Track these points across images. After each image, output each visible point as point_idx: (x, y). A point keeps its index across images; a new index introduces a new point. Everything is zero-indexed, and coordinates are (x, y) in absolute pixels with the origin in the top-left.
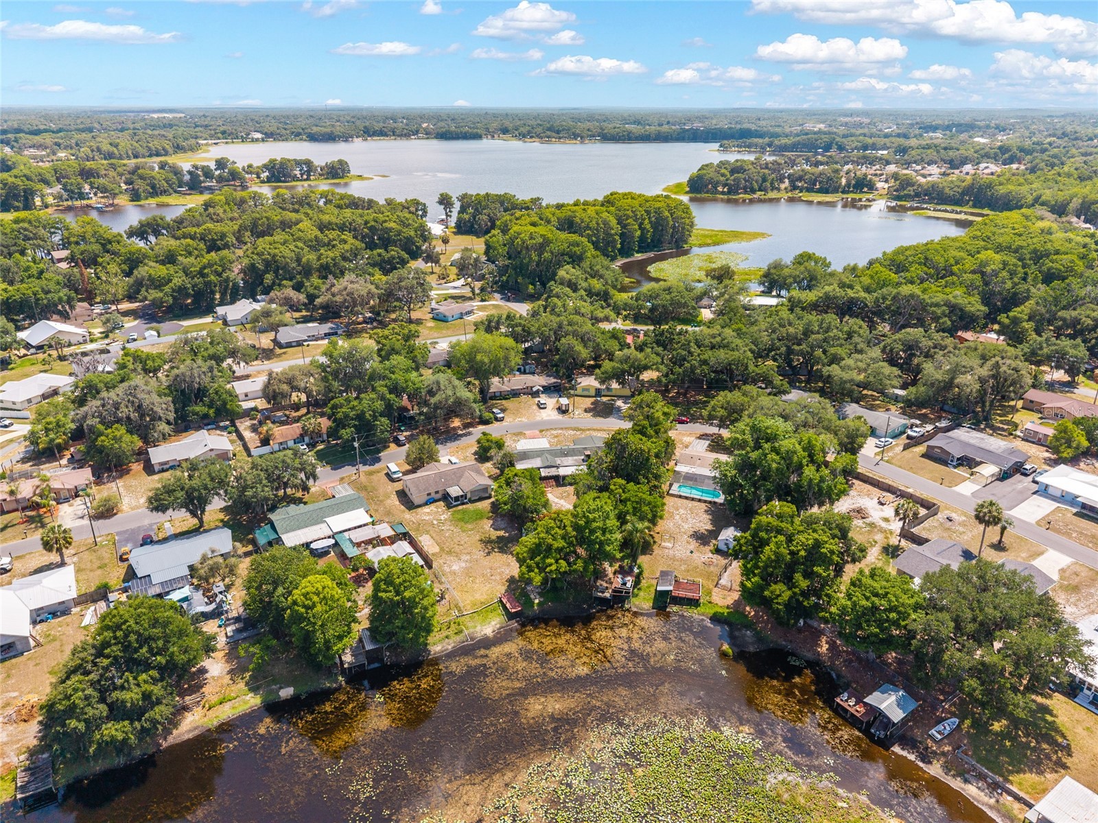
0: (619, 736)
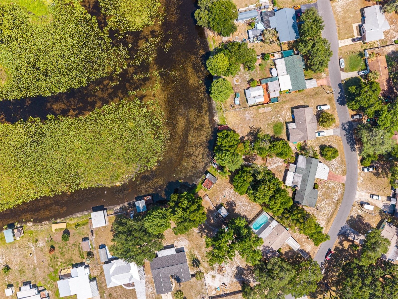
0: (164, 137)
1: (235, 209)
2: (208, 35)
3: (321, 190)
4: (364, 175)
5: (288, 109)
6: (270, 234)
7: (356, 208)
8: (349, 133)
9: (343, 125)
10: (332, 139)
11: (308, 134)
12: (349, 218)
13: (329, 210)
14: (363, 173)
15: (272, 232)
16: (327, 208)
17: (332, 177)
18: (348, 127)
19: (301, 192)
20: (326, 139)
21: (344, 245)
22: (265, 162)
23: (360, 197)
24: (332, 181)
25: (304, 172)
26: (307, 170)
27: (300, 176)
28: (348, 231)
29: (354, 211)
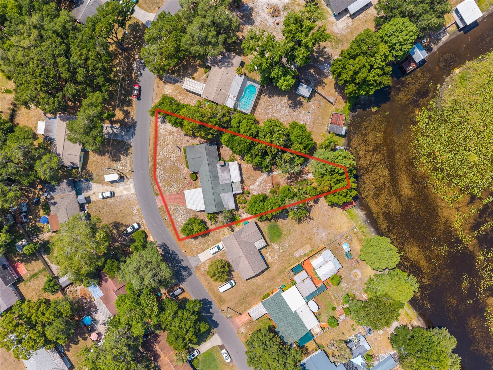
0: (421, 159)
1: (288, 100)
2: (419, 319)
3: (184, 175)
4: (134, 218)
5: (273, 265)
6: (230, 86)
7: (126, 169)
8: (177, 266)
9: (190, 274)
10: (198, 249)
11: (236, 242)
12: (130, 151)
13: (161, 152)
14: (138, 220)
15: (228, 90)
16: (165, 154)
17: (176, 198)
18: (183, 274)
19: (214, 160)
20: (206, 246)
21: (121, 113)
22: (274, 181)
23: (127, 186)
24: (174, 193)
25: (221, 188)
26: (216, 192)
27: (222, 181)
28: (123, 133)
29: (128, 165)
